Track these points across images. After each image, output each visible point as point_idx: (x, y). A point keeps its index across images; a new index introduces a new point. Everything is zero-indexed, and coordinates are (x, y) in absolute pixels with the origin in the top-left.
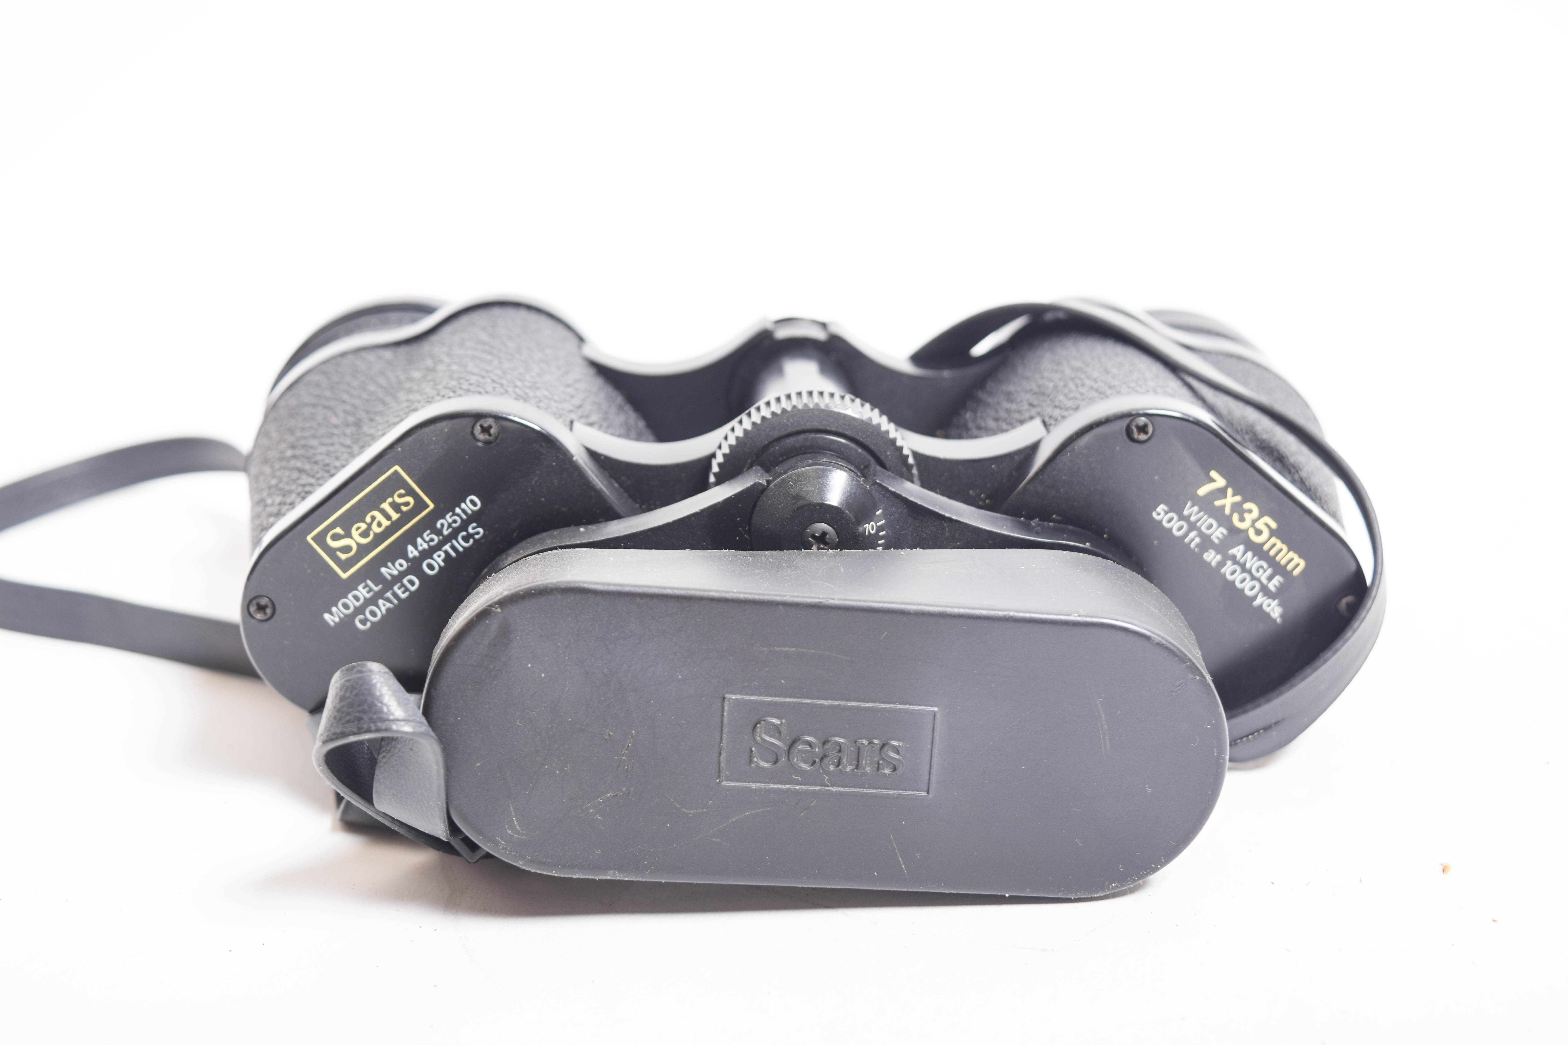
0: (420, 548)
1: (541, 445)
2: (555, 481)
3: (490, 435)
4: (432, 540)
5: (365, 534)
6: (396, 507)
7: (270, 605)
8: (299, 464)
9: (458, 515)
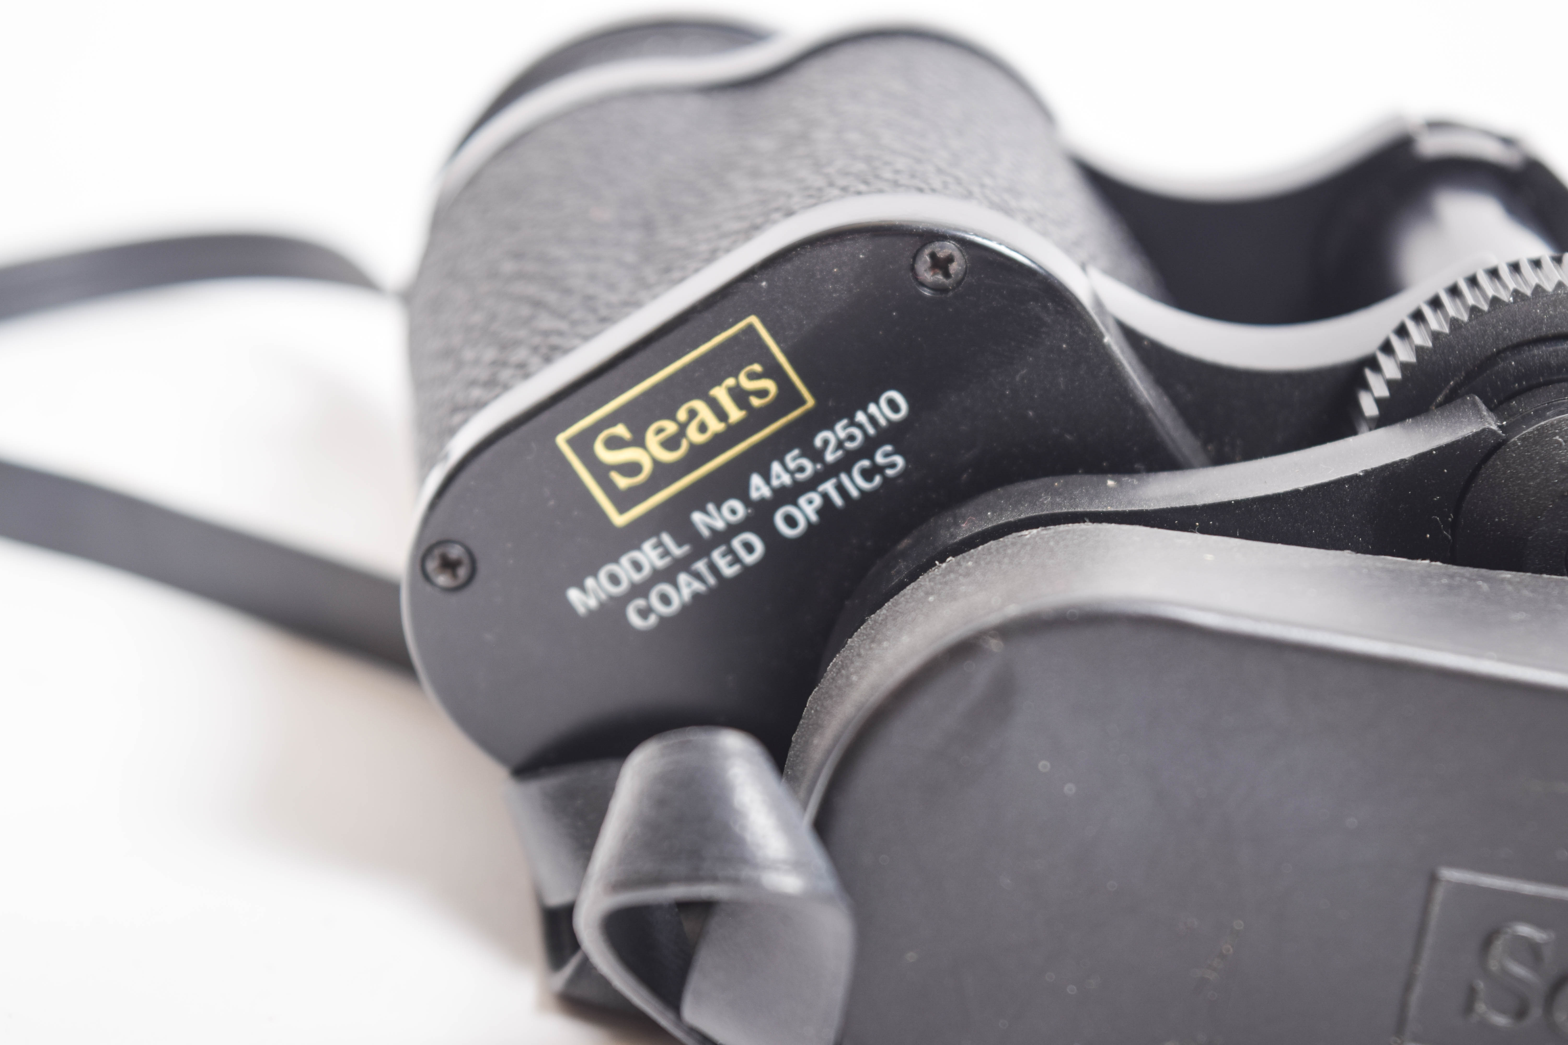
0: (775, 483)
1: (1045, 307)
2: (1061, 380)
3: (947, 275)
4: (801, 469)
5: (671, 444)
6: (740, 396)
7: (466, 560)
8: (532, 290)
9: (860, 426)
